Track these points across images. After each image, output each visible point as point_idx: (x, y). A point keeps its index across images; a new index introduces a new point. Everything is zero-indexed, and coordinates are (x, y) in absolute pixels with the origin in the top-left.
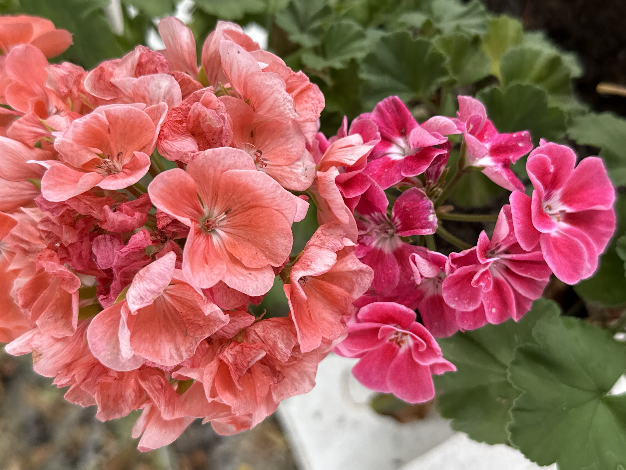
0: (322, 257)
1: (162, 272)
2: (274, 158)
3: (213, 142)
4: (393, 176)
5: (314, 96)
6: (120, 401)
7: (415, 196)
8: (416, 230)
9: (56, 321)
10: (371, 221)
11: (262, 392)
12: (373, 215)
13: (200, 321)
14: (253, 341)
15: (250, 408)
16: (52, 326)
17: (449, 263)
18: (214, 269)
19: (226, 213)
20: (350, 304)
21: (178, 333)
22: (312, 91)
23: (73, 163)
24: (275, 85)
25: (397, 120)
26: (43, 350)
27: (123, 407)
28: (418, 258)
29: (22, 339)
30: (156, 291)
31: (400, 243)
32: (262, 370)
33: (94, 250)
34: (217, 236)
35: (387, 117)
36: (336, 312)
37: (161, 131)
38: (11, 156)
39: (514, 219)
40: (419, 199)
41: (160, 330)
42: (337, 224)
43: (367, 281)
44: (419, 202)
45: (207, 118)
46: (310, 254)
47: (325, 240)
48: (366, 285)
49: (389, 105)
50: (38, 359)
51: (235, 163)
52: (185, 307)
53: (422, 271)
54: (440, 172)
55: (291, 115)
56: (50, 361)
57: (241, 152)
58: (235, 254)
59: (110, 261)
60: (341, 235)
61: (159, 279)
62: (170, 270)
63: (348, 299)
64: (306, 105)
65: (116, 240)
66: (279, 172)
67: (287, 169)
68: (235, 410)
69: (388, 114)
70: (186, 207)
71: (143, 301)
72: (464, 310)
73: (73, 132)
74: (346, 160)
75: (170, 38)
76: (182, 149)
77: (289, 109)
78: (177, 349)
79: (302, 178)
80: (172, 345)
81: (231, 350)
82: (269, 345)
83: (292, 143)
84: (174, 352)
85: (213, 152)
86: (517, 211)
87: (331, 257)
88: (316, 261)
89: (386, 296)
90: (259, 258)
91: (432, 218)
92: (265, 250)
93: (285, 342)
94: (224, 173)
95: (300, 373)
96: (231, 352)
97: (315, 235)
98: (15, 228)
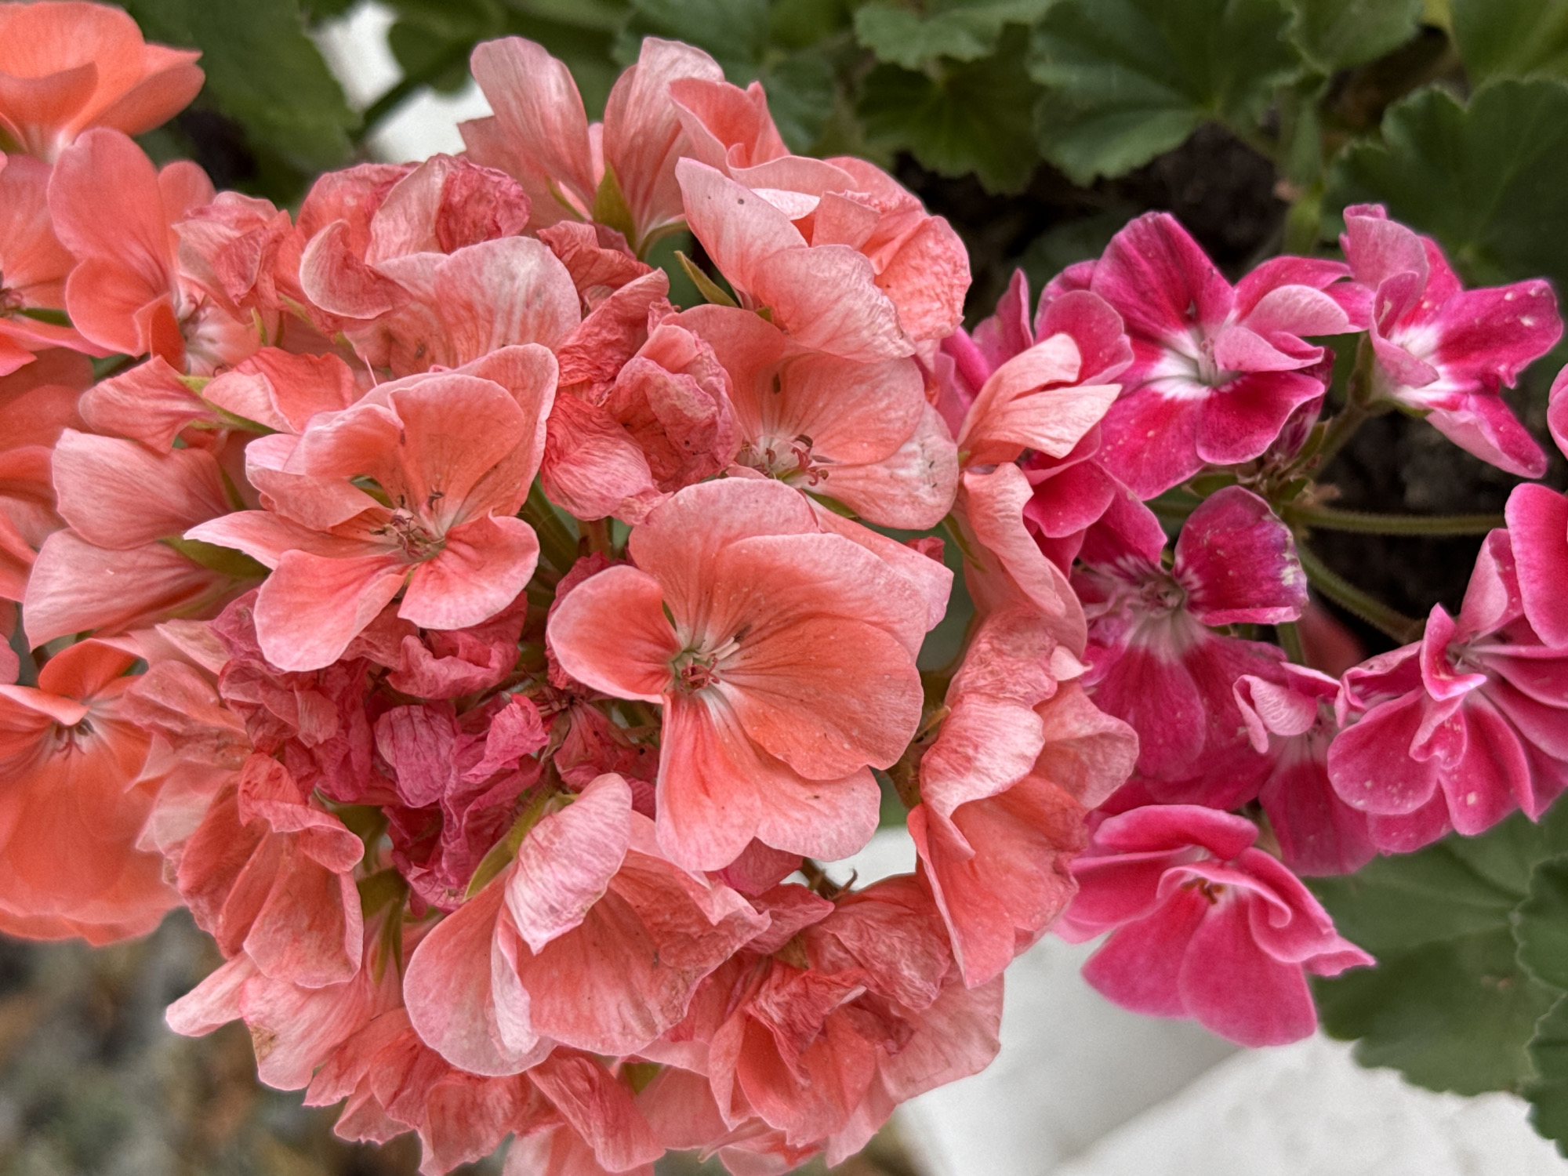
0: (1004, 729)
1: (599, 837)
2: (843, 444)
3: (688, 448)
4: (1172, 458)
5: (937, 250)
6: (472, 1119)
7: (1239, 508)
8: (1247, 611)
9: (296, 939)
10: (1116, 579)
11: (855, 1081)
12: (1121, 562)
13: (689, 926)
14: (832, 963)
15: (831, 1123)
16: (287, 954)
17: (1346, 698)
18: (728, 809)
19: (737, 639)
20: (1078, 822)
21: (633, 960)
22: (932, 234)
23: (302, 517)
24: (845, 276)
25: (1174, 281)
26: (277, 1024)
27: (483, 1132)
28: (1259, 687)
29: (210, 991)
30: (590, 889)
31: (1201, 635)
32: (856, 1026)
33: (386, 751)
34: (716, 700)
35: (1143, 274)
36: (1040, 844)
37: (550, 435)
38: (112, 488)
39: (1520, 571)
40: (1250, 518)
41: (586, 956)
42: (1029, 618)
43: (1122, 762)
44: (1251, 528)
45: (669, 390)
46: (970, 723)
47: (1005, 674)
48: (1119, 771)
49: (1145, 238)
50: (266, 1050)
51: (760, 517)
52: (648, 893)
53: (1270, 721)
54: (1303, 433)
55: (891, 347)
56: (297, 1051)
57: (773, 486)
58: (773, 747)
59: (433, 782)
60: (1043, 648)
61: (593, 855)
62: (619, 831)
63: (1071, 811)
64: (920, 282)
65: (439, 717)
66: (861, 483)
67: (882, 471)
68: (793, 1138)
69: (1145, 266)
70: (637, 643)
71: (558, 917)
72: (1391, 813)
73: (309, 453)
74: (1044, 441)
75: (509, 95)
76: (613, 490)
77: (886, 334)
78: (639, 1006)
79: (924, 492)
80: (622, 996)
81: (777, 993)
82: (877, 972)
83: (888, 394)
84: (628, 1012)
85: (699, 493)
86: (1528, 545)
87: (1026, 727)
88: (988, 744)
89: (1170, 780)
90: (834, 749)
91: (1293, 576)
92: (847, 725)
93: (921, 963)
94: (732, 546)
95: (952, 1019)
96: (778, 999)
97: (973, 656)
98: (142, 680)
